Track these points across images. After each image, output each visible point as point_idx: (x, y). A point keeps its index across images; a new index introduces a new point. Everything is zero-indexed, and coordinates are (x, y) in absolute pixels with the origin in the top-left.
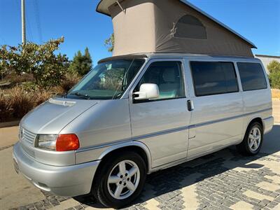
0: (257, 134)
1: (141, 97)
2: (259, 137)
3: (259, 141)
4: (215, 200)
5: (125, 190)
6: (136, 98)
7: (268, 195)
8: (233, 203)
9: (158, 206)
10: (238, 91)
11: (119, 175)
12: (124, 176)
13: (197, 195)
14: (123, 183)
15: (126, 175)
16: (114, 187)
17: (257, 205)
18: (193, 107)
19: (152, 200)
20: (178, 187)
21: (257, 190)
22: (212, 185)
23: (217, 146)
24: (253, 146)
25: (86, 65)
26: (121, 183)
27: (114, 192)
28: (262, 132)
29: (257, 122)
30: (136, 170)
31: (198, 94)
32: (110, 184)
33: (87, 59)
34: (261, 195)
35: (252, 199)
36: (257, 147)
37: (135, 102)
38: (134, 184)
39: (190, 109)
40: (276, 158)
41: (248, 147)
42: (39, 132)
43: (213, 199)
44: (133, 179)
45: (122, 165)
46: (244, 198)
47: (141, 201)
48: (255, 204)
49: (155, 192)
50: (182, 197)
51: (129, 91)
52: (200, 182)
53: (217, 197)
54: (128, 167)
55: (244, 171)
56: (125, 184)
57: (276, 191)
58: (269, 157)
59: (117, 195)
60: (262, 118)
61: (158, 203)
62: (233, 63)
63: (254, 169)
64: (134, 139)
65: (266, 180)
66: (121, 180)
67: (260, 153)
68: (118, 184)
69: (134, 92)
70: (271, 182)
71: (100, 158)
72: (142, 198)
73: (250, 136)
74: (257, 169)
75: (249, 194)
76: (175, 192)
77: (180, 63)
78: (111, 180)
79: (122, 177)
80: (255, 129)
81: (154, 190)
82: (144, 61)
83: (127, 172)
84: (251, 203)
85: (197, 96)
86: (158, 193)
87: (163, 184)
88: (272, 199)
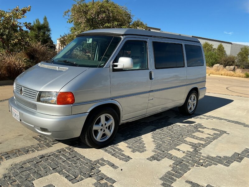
0: (194, 100)
1: (119, 67)
2: (195, 102)
3: (195, 105)
4: (166, 143)
5: (104, 135)
6: (115, 68)
7: (200, 140)
8: (178, 145)
9: (127, 147)
10: (184, 67)
11: (100, 124)
12: (104, 125)
13: (153, 140)
14: (103, 130)
15: (105, 124)
16: (96, 132)
17: (194, 146)
18: (153, 77)
19: (122, 143)
20: (139, 135)
21: (193, 137)
22: (163, 133)
23: (164, 108)
24: (191, 108)
25: (44, 33)
26: (101, 130)
27: (96, 136)
28: (197, 98)
29: (195, 91)
30: (112, 121)
31: (157, 67)
32: (94, 130)
33: (45, 27)
34: (196, 140)
35: (191, 143)
36: (193, 109)
37: (114, 70)
38: (110, 131)
39: (151, 78)
40: (206, 117)
41: (187, 108)
42: (41, 90)
43: (164, 142)
44: (109, 128)
45: (103, 117)
46: (185, 142)
47: (115, 144)
48: (193, 146)
49: (124, 138)
50: (143, 141)
51: (110, 62)
52: (155, 132)
53: (167, 141)
54: (107, 119)
55: (184, 125)
56: (104, 131)
57: (206, 138)
58: (201, 116)
59: (98, 138)
60: (199, 88)
61: (127, 145)
62: (182, 45)
63: (191, 124)
64: (112, 99)
65: (199, 131)
66: (102, 128)
67: (195, 114)
68: (99, 131)
69: (113, 62)
70: (202, 132)
71: (89, 111)
72: (114, 142)
73: (189, 101)
74: (193, 124)
75: (188, 139)
76: (138, 138)
77: (146, 42)
78: (95, 127)
79: (102, 125)
80: (193, 96)
81: (122, 136)
82: (121, 38)
83: (106, 122)
84: (190, 145)
85: (156, 68)
86: (125, 139)
87: (128, 133)
88: (203, 143)
